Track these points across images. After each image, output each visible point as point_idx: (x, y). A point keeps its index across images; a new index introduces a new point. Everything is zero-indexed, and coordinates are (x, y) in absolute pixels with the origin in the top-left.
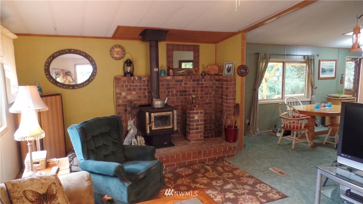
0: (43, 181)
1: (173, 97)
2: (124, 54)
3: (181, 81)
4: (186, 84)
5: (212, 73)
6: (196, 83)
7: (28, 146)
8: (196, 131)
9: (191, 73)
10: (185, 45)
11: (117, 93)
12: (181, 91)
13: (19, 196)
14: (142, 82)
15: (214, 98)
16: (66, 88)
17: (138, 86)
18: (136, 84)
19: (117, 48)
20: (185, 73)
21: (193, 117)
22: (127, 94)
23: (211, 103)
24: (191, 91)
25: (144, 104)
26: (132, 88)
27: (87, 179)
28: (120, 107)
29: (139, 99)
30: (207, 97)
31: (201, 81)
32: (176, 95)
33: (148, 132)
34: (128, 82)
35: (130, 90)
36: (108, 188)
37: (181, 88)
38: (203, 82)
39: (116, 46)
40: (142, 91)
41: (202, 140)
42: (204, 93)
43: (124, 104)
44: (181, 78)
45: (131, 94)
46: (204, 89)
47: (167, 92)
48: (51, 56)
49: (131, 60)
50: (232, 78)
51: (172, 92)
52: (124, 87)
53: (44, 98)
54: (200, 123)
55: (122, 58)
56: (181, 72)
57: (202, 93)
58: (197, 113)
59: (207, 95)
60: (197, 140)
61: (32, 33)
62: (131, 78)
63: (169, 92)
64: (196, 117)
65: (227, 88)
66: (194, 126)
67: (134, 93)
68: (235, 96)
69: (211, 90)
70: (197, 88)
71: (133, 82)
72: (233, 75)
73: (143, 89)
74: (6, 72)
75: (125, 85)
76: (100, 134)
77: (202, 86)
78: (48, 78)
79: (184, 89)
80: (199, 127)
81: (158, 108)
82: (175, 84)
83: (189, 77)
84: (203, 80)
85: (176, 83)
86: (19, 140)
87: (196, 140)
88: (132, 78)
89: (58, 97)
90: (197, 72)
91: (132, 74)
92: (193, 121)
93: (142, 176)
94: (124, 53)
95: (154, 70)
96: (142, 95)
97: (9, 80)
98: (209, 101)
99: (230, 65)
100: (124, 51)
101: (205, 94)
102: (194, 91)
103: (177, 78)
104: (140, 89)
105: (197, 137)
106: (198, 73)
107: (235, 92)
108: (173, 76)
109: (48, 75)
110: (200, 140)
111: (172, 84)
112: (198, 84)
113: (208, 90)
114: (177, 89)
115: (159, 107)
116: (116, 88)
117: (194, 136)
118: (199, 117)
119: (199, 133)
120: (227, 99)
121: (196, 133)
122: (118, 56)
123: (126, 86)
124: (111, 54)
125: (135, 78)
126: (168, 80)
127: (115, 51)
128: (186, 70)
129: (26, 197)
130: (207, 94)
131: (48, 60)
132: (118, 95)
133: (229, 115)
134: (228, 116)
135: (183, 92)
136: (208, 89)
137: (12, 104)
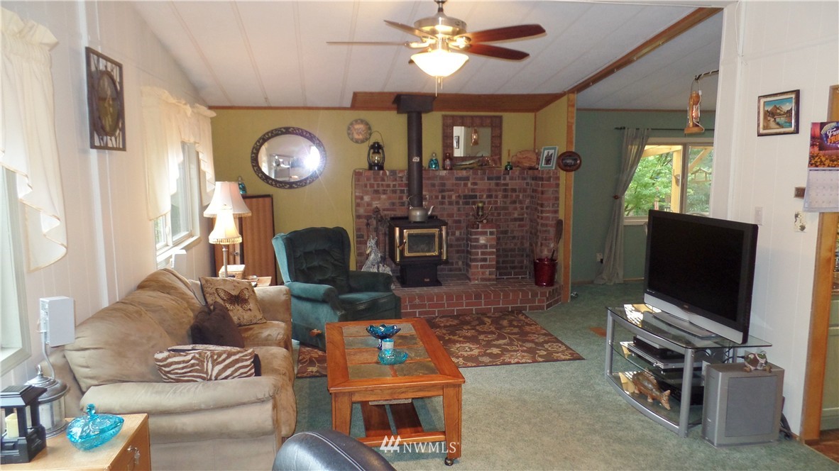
0: (236, 284)
1: (452, 207)
2: (370, 134)
3: (467, 179)
4: (475, 184)
5: (525, 164)
6: (494, 182)
7: (222, 251)
8: (483, 263)
9: (486, 165)
10: (477, 117)
11: (357, 197)
12: (465, 197)
13: (212, 291)
14: (398, 179)
15: (529, 211)
16: (280, 187)
17: (391, 186)
18: (389, 183)
19: (359, 124)
20: (475, 165)
21: (477, 240)
22: (372, 199)
23: (522, 220)
24: (485, 196)
25: (399, 216)
26: (381, 189)
27: (285, 292)
28: (361, 220)
29: (392, 207)
30: (515, 209)
31: (505, 179)
32: (457, 203)
33: (398, 260)
34: (375, 179)
35: (377, 192)
36: (317, 319)
37: (466, 191)
38: (508, 181)
39: (356, 121)
40: (398, 194)
41: (493, 280)
42: (508, 200)
43: (366, 214)
44: (464, 173)
45: (379, 199)
46: (509, 194)
47: (440, 197)
48: (260, 139)
49: (381, 144)
50: (551, 175)
51: (450, 197)
52: (368, 186)
53: (248, 200)
54: (489, 250)
55: (367, 139)
56: (468, 163)
57: (505, 200)
58: (484, 233)
59: (514, 205)
60: (483, 279)
61: (236, 105)
62: (379, 173)
63: (443, 197)
64: (482, 241)
65: (542, 193)
66: (478, 254)
67: (383, 197)
68: (558, 206)
69: (523, 196)
70: (496, 191)
71: (383, 180)
72: (554, 168)
73: (398, 191)
74: (202, 163)
75: (370, 184)
76: (316, 251)
77: (505, 189)
78: (255, 172)
79: (471, 193)
80: (488, 257)
81: (415, 222)
82: (456, 184)
83: (479, 171)
84: (508, 177)
85: (457, 182)
86: (215, 243)
87: (481, 279)
88: (381, 172)
89: (268, 200)
90: (496, 164)
91: (381, 167)
92: (476, 247)
93: (362, 307)
94: (369, 132)
95: (414, 160)
96: (397, 201)
97: (204, 173)
98: (519, 215)
99: (551, 152)
100: (370, 128)
101: (511, 203)
102: (489, 196)
103: (457, 174)
104: (394, 192)
105: (483, 273)
106: (498, 165)
107: (557, 199)
108: (451, 169)
109: (255, 166)
110: (489, 280)
111: (449, 184)
112: (497, 185)
113: (516, 195)
114: (458, 192)
115: (418, 219)
116: (355, 188)
117: (478, 272)
118: (487, 240)
119: (487, 268)
120: (542, 212)
121: (482, 267)
122: (361, 137)
123: (372, 186)
124: (349, 134)
125: (385, 174)
126: (442, 178)
127: (355, 129)
128: (477, 160)
129: (218, 294)
130: (514, 202)
131: (256, 144)
132: (359, 201)
133: (546, 240)
134: (544, 242)
135: (469, 198)
136: (517, 193)
137: (207, 206)
